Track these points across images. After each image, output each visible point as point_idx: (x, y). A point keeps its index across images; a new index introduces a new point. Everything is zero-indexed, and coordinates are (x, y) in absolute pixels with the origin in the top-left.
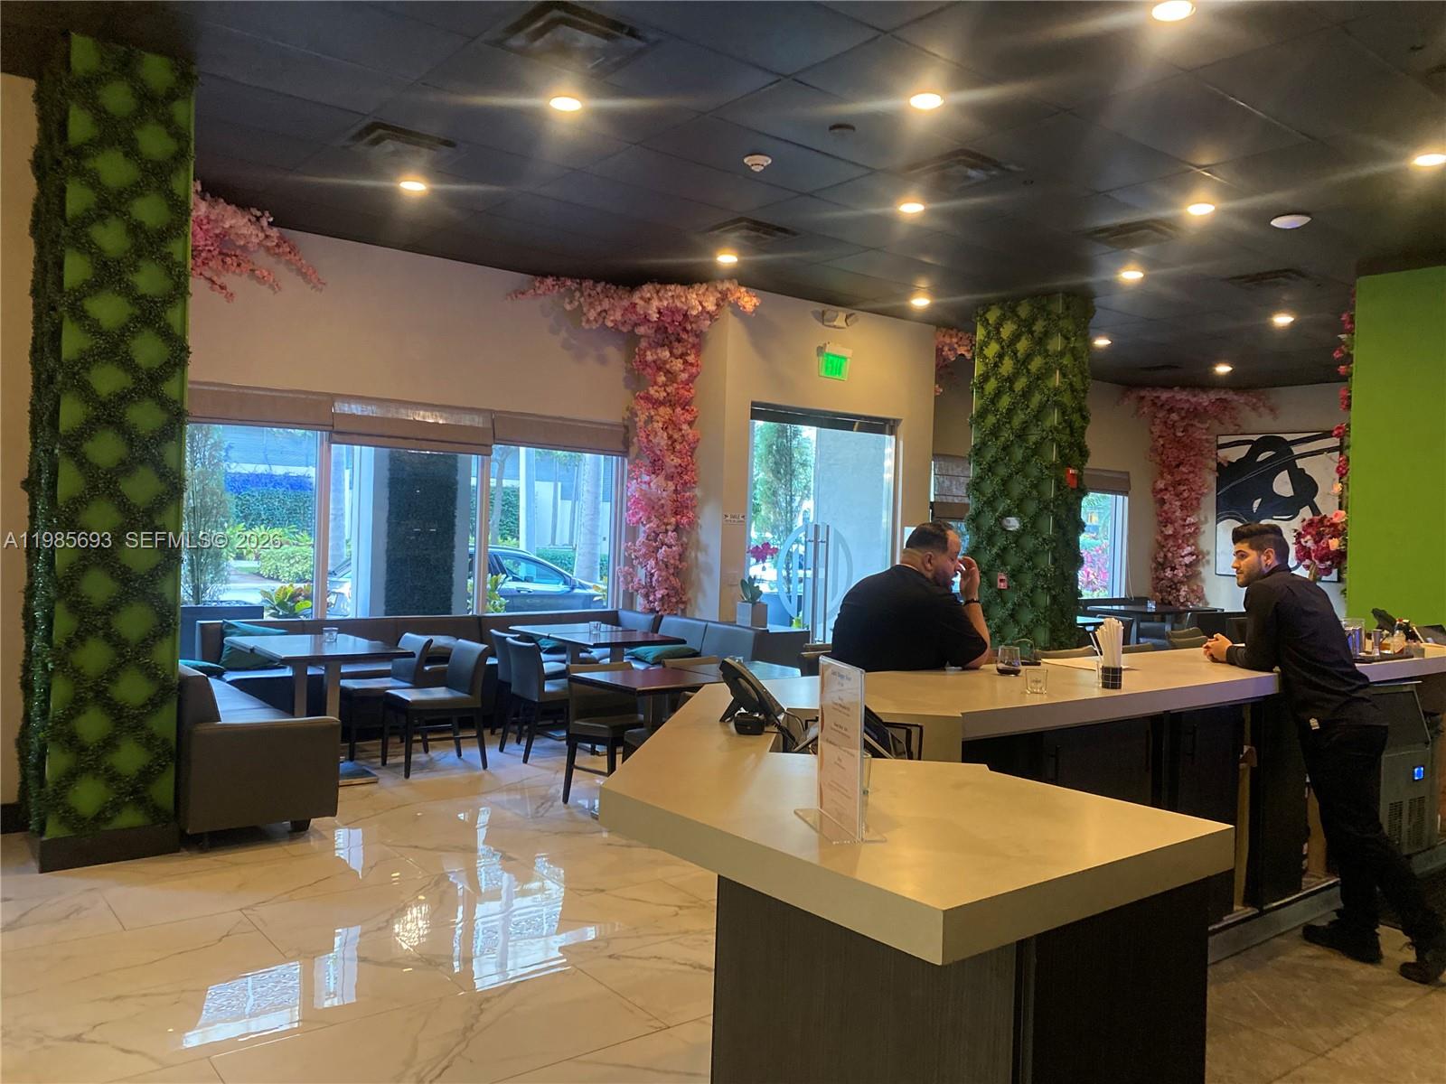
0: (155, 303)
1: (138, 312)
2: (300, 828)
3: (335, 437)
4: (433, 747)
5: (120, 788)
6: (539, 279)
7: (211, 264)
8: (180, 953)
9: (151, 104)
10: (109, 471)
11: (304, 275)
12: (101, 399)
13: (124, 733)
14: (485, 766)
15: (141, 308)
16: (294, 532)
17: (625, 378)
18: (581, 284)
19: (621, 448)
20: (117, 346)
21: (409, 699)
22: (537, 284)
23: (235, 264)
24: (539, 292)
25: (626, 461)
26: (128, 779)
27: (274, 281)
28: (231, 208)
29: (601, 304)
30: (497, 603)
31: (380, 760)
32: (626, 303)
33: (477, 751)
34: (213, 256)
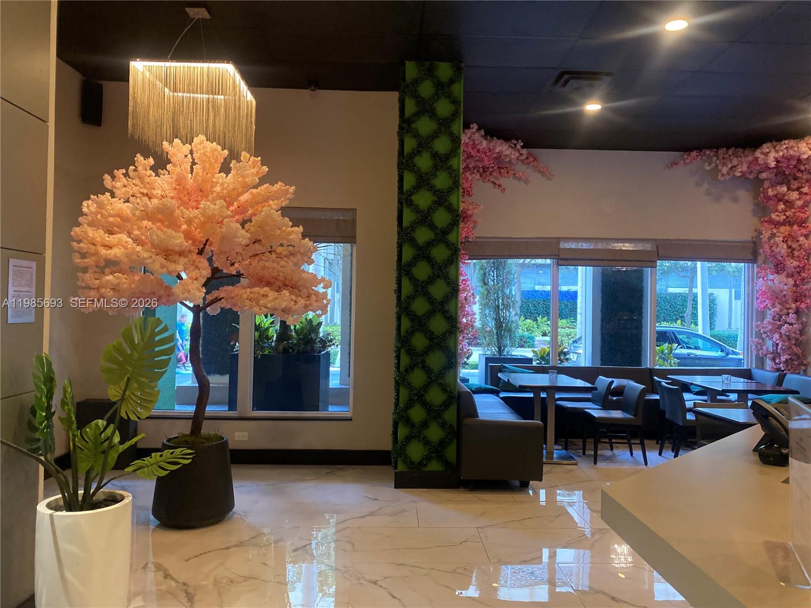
0: (444, 193)
1: (436, 199)
2: (524, 485)
3: (560, 262)
4: (617, 447)
5: (430, 449)
6: (687, 153)
7: (494, 174)
8: (439, 546)
9: (442, 88)
10: (423, 282)
11: (542, 173)
12: (420, 245)
13: (432, 420)
14: (646, 464)
15: (438, 197)
16: (573, 322)
17: (753, 211)
18: (717, 152)
19: (751, 257)
20: (427, 218)
21: (596, 416)
22: (686, 157)
23: (506, 173)
24: (687, 161)
25: (755, 266)
26: (433, 444)
27: (526, 178)
28: (499, 142)
29: (731, 162)
30: (672, 362)
31: (582, 451)
32: (750, 158)
33: (641, 453)
34: (495, 170)
